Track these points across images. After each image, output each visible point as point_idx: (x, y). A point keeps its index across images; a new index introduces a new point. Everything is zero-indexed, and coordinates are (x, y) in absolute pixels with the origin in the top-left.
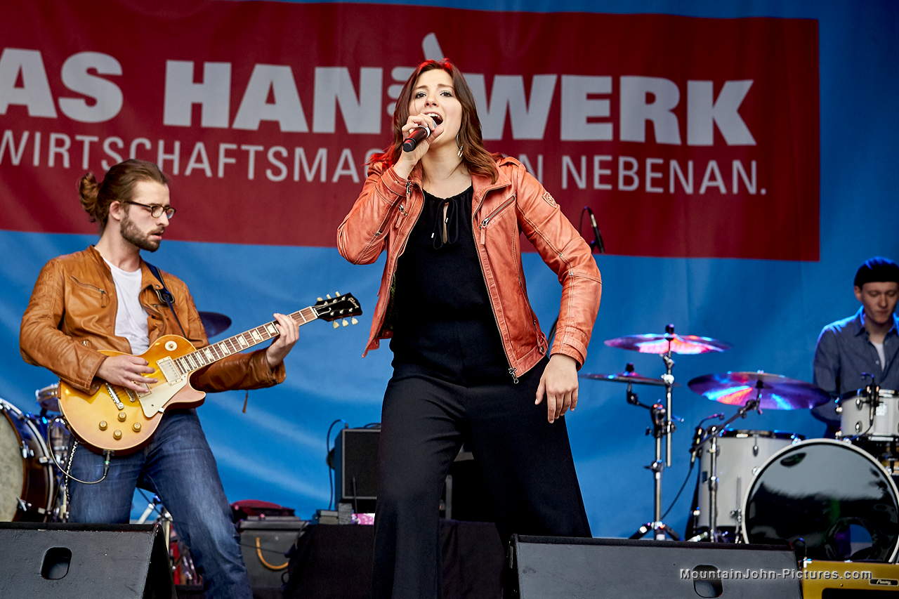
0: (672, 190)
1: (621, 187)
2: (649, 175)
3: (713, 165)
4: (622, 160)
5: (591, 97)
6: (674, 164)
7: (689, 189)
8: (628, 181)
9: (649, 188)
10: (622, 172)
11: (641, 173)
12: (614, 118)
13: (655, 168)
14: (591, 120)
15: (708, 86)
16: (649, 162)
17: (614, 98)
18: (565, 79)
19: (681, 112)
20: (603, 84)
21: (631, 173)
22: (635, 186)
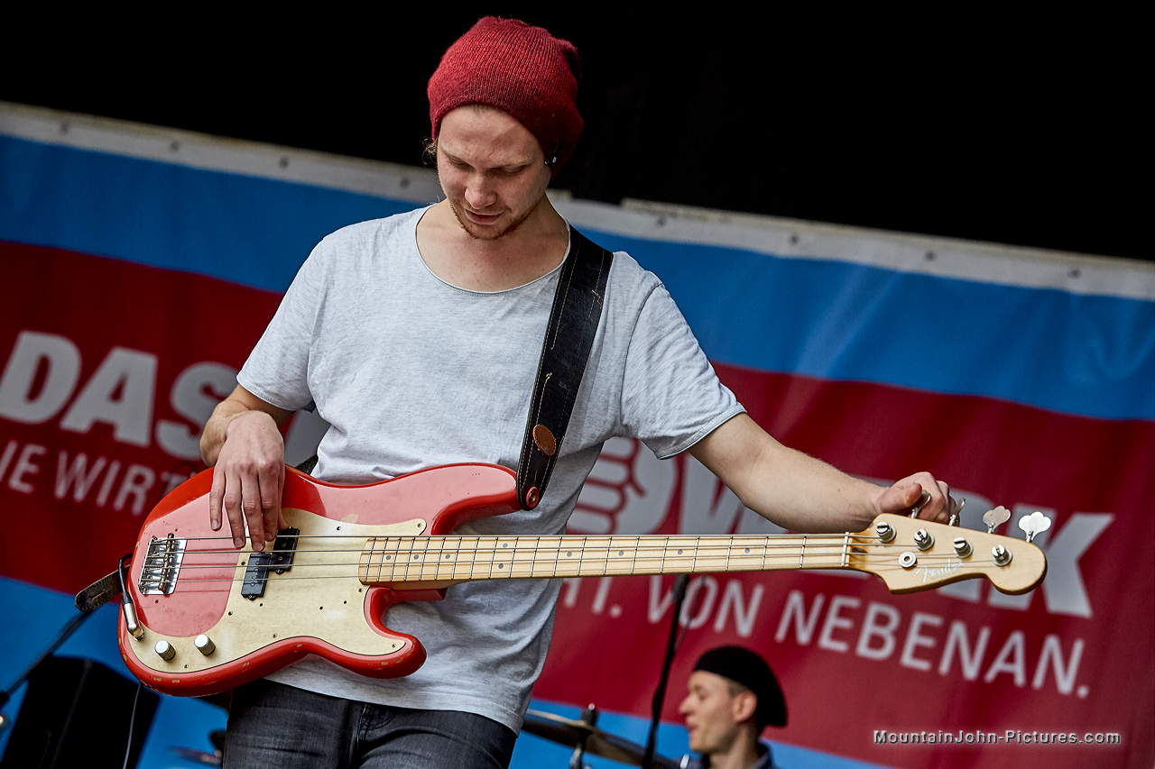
0: (945, 667)
1: (863, 649)
2: (914, 639)
3: (1017, 639)
4: (874, 609)
6: (958, 630)
7: (971, 671)
8: (877, 642)
9: (907, 659)
10: (869, 628)
11: (901, 635)
13: (925, 630)
16: (919, 619)
21: (886, 632)
22: (884, 653)
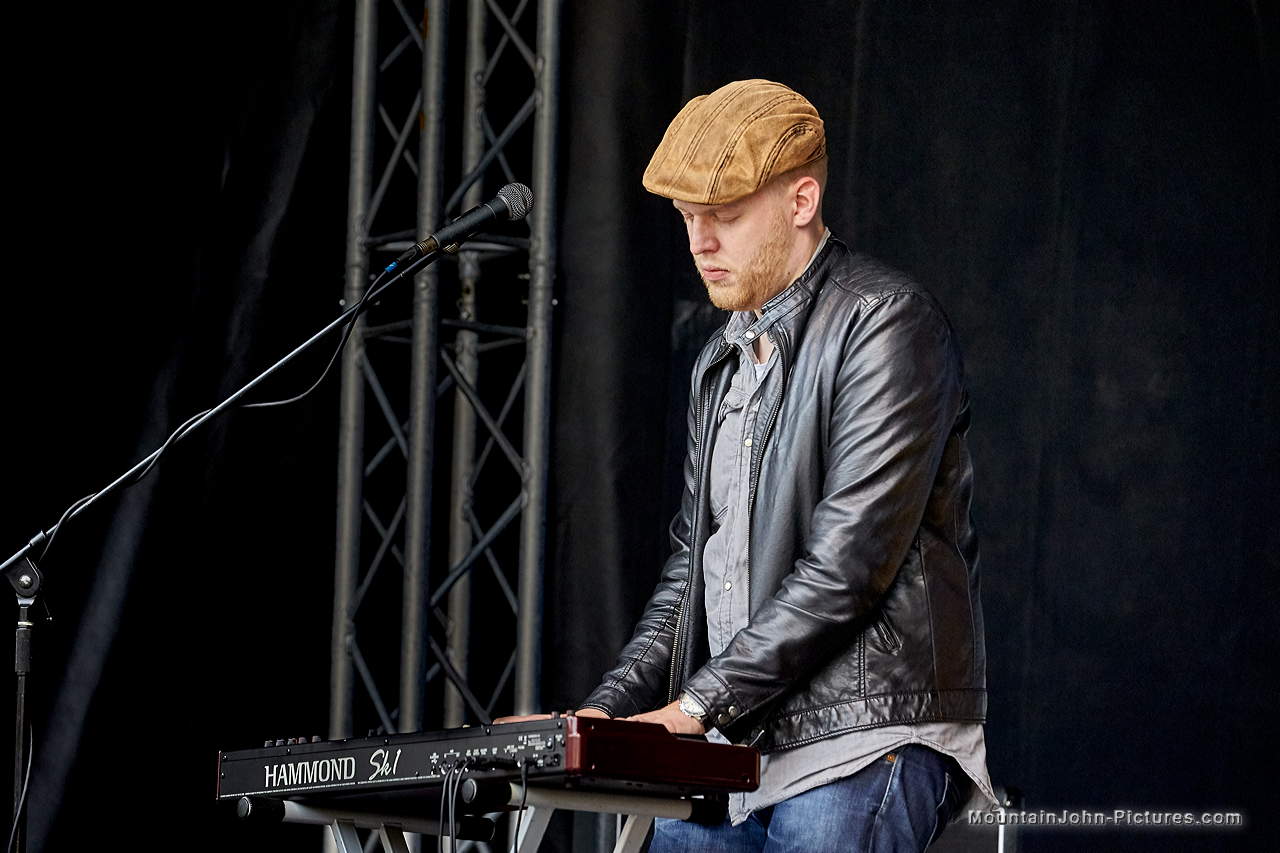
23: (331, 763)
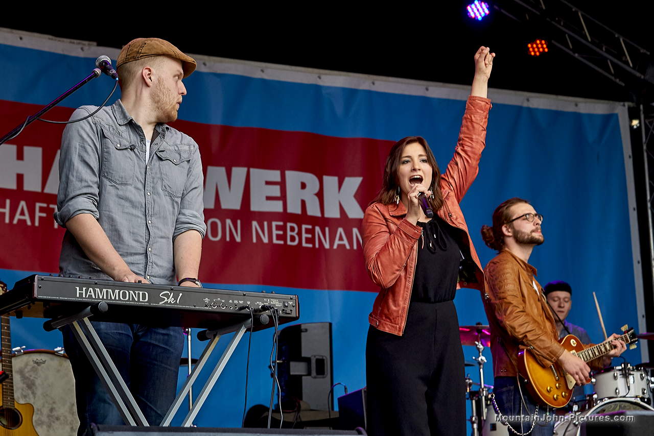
0: (317, 246)
1: (289, 243)
2: (304, 235)
3: (340, 230)
4: (289, 225)
5: (268, 183)
6: (317, 229)
7: (327, 246)
8: (293, 239)
9: (304, 244)
10: (289, 233)
11: (299, 234)
12: (283, 197)
13: (307, 231)
14: (268, 198)
15: (335, 179)
16: (304, 227)
17: (282, 184)
18: (252, 170)
19: (320, 195)
20: (275, 175)
21: (294, 234)
22: (296, 243)
23: (129, 293)
